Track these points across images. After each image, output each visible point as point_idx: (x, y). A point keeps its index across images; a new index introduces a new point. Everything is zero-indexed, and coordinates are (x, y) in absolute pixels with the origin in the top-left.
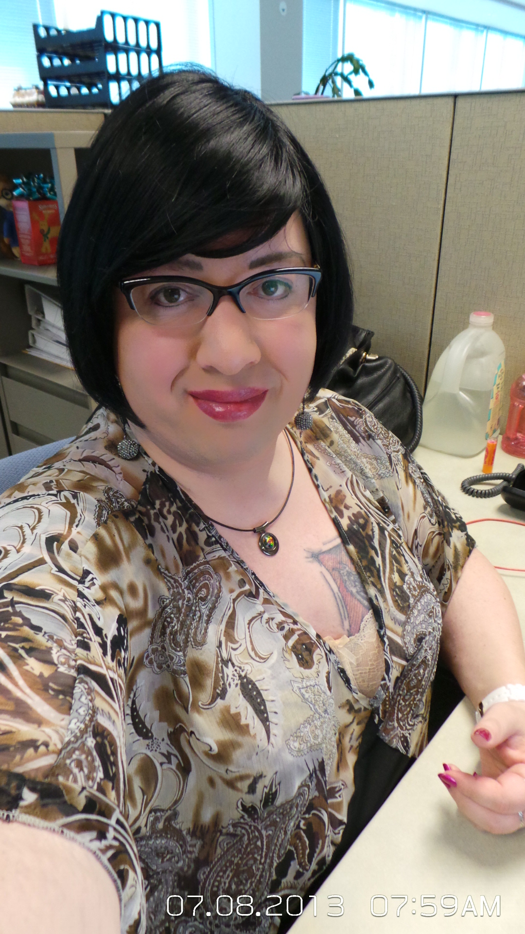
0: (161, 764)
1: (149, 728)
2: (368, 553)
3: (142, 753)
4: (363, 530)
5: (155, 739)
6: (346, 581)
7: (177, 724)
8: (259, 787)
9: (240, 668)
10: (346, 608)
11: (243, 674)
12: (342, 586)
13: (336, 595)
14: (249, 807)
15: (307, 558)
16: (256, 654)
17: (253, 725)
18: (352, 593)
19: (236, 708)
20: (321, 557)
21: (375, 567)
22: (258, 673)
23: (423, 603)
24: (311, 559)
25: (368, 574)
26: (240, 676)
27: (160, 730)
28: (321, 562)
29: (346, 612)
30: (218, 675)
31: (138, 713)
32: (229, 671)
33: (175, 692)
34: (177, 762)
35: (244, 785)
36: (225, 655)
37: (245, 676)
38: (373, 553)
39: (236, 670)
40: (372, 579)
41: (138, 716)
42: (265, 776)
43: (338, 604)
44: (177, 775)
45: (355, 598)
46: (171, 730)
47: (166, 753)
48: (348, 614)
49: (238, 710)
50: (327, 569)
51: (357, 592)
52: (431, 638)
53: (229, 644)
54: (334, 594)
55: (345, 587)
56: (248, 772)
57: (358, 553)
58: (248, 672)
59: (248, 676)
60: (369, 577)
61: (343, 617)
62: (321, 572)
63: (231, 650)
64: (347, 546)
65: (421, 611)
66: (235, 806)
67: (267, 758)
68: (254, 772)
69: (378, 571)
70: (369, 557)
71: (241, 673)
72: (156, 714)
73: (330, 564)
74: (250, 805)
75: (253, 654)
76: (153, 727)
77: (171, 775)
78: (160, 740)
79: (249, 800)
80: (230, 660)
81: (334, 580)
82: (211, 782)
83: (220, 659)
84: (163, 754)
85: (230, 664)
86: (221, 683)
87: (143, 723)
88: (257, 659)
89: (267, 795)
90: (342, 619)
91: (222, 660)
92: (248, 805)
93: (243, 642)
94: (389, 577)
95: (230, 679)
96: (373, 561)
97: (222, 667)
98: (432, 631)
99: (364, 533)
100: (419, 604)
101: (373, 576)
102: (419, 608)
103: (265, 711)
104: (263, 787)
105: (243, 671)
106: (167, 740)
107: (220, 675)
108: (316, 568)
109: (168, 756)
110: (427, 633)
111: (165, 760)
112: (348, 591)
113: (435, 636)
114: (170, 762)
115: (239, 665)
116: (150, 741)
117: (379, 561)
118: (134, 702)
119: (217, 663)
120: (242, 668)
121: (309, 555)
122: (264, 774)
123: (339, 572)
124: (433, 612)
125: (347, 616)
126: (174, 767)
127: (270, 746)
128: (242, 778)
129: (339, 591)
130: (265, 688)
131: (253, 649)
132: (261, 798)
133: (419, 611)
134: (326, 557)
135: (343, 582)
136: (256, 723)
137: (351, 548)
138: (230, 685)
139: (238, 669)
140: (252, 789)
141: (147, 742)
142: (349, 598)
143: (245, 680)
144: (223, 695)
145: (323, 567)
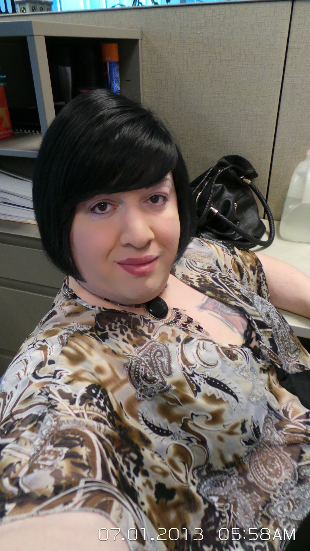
0: (187, 444)
1: (167, 429)
2: (217, 291)
3: (171, 444)
4: (207, 282)
5: (175, 433)
6: (222, 310)
7: (181, 420)
8: (247, 427)
9: (203, 375)
10: (230, 322)
11: (206, 377)
12: (222, 314)
13: (222, 319)
14: (248, 441)
15: (199, 310)
16: (208, 365)
17: (224, 397)
18: (229, 314)
19: (210, 392)
20: (204, 306)
21: (225, 294)
22: (213, 373)
23: (256, 300)
24: (201, 310)
25: (224, 298)
26: (205, 379)
27: (175, 427)
28: (206, 309)
29: (232, 324)
30: (191, 383)
31: (153, 425)
32: (196, 378)
33: (168, 402)
34: (195, 440)
35: (238, 430)
36: (190, 372)
37: (208, 377)
38: (219, 289)
39: (201, 377)
40: (228, 299)
41: (154, 427)
42: (247, 421)
43: (225, 323)
44: (200, 447)
45: (232, 315)
46: (180, 425)
47: (186, 438)
48: (233, 324)
49: (212, 393)
50: (211, 310)
51: (231, 312)
52: (272, 313)
53: (190, 367)
54: (221, 320)
55: (224, 313)
56: (236, 422)
57: (212, 293)
58: (209, 375)
59: (210, 377)
60: (226, 299)
61: (232, 327)
62: (209, 313)
63: (192, 369)
64: (206, 293)
65: (258, 304)
66: (241, 445)
67: (242, 410)
68: (239, 420)
69: (227, 294)
70: (218, 291)
71: (204, 377)
72: (166, 420)
73: (211, 307)
74: (248, 440)
75: (205, 366)
76: (169, 428)
77: (197, 448)
78: (178, 433)
79: (245, 436)
80: (195, 373)
81: (217, 313)
82: (221, 439)
83: (187, 375)
84: (185, 439)
85: (195, 375)
86: (194, 385)
87: (162, 429)
88: (210, 367)
89: (254, 429)
90: (231, 328)
91: (189, 375)
92: (247, 440)
93: (197, 363)
94: (234, 294)
95: (198, 382)
96: (221, 292)
97: (190, 378)
98: (269, 310)
99: (208, 284)
100: (254, 301)
101: (227, 298)
102: (256, 302)
103: (229, 389)
104: (249, 427)
105: (205, 376)
106: (182, 431)
107: (191, 382)
108: (205, 313)
109: (189, 439)
110: (268, 312)
111: (188, 442)
112: (226, 314)
113: (273, 311)
114: (192, 442)
115: (202, 374)
116: (172, 436)
117: (224, 290)
118: (146, 421)
119: (186, 377)
120: (205, 375)
121: (199, 308)
122: (246, 419)
123: (217, 308)
124: (263, 302)
125: (233, 326)
126: (196, 443)
127: (240, 404)
128: (235, 426)
129: (222, 316)
130: (222, 379)
131: (204, 363)
132: (252, 433)
133: (257, 304)
134: (207, 305)
135: (222, 311)
136: (225, 396)
137: (208, 293)
138: (200, 384)
139: (202, 376)
140: (244, 430)
141: (170, 437)
142: (229, 317)
143: (209, 379)
144: (199, 390)
145: (208, 311)
